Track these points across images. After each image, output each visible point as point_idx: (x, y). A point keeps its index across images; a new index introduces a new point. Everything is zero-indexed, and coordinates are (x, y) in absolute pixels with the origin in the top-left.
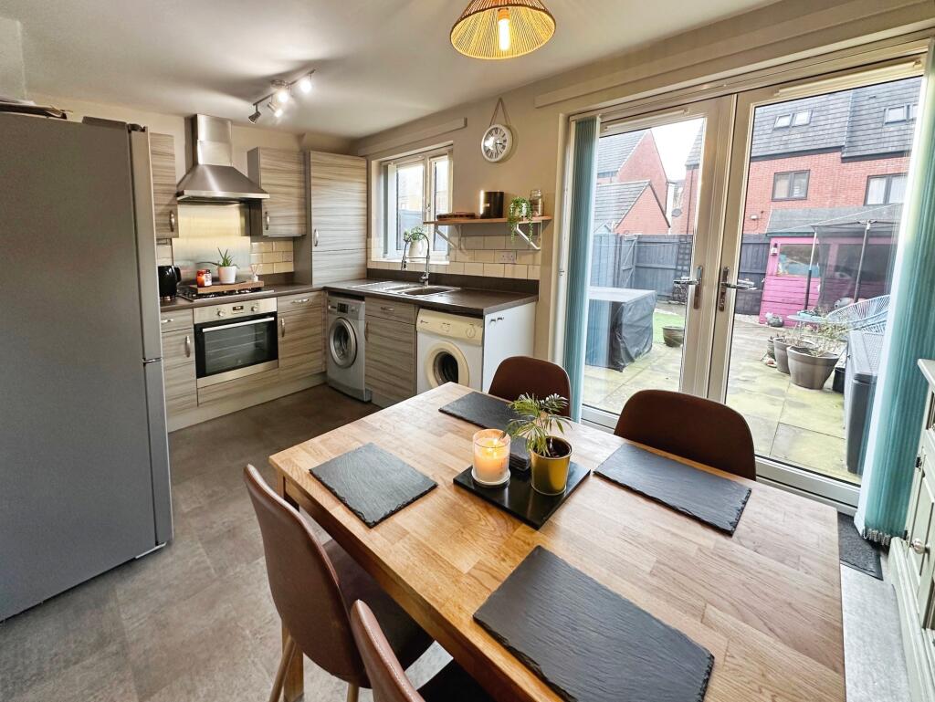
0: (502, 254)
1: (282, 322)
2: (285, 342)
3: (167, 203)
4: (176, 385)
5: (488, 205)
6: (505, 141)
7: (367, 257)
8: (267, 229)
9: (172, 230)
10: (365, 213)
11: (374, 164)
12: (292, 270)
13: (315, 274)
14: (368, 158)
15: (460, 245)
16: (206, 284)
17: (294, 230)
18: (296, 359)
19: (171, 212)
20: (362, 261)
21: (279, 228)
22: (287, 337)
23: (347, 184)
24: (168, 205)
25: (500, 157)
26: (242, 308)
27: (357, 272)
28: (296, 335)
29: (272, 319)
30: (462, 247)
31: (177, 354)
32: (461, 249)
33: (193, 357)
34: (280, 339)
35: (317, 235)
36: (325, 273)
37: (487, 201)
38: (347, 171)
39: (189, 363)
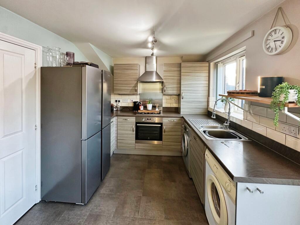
0: (285, 126)
1: (164, 127)
2: (166, 135)
3: (135, 83)
4: (129, 140)
5: (264, 87)
6: (283, 38)
7: (208, 105)
8: (165, 91)
9: (136, 91)
10: (208, 86)
11: (212, 64)
12: (177, 106)
13: (182, 110)
14: (209, 62)
15: (249, 110)
16: (141, 109)
17: (175, 92)
18: (169, 143)
19: (136, 86)
20: (206, 107)
21: (169, 91)
22: (166, 133)
23: (197, 74)
24: (135, 84)
25: (279, 50)
26: (150, 119)
27: (203, 111)
28: (170, 133)
29: (160, 125)
30: (251, 112)
31: (130, 130)
32: (250, 113)
33: (135, 132)
34: (163, 133)
35: (183, 95)
36: (187, 110)
37: (262, 84)
38: (198, 69)
39: (133, 134)
